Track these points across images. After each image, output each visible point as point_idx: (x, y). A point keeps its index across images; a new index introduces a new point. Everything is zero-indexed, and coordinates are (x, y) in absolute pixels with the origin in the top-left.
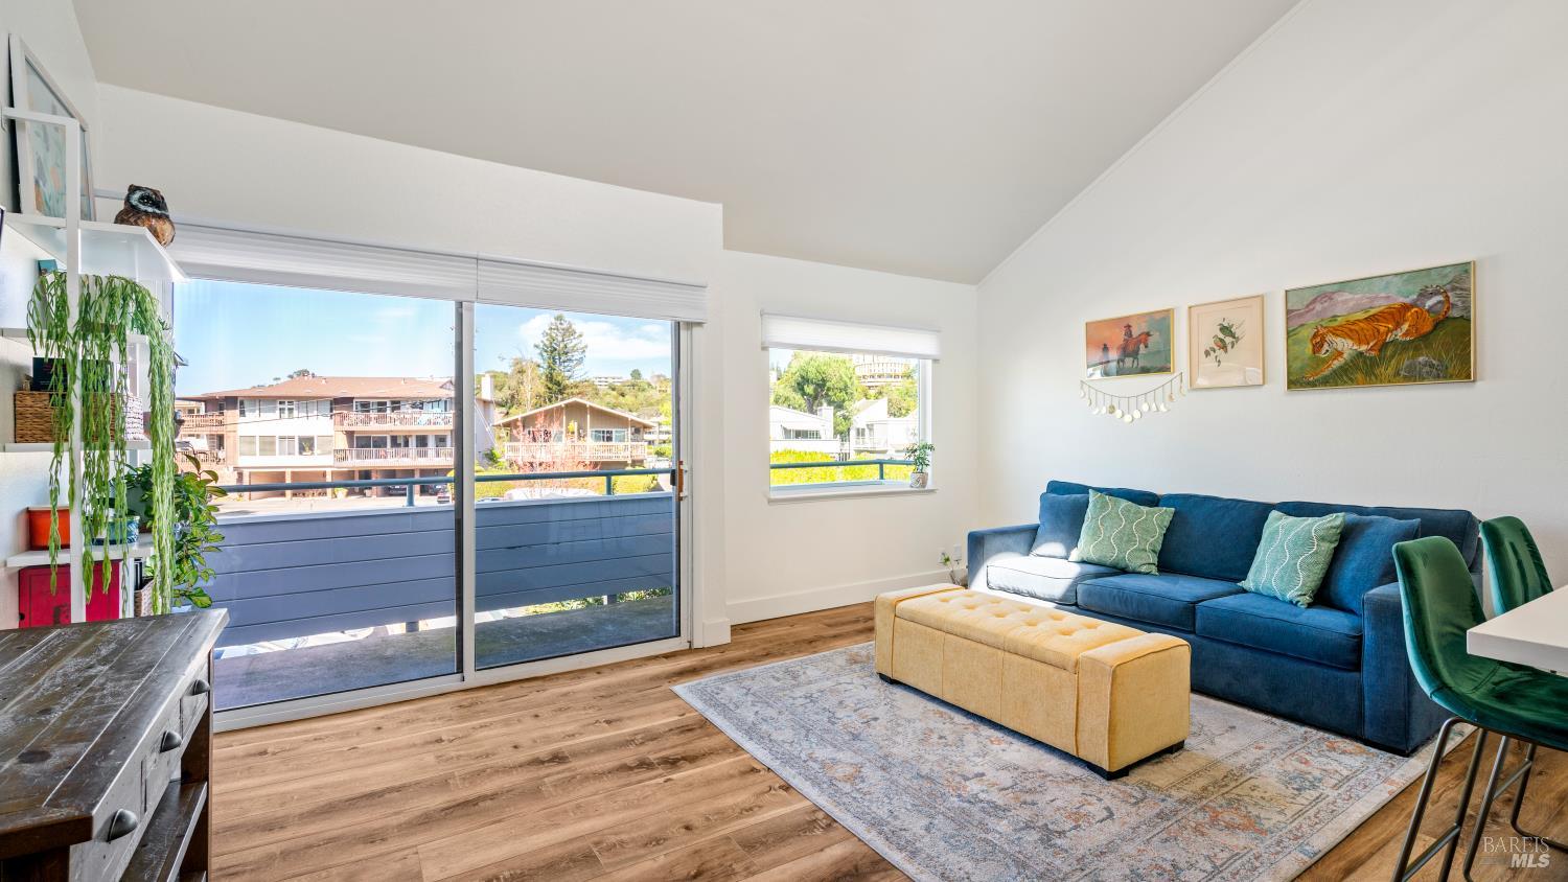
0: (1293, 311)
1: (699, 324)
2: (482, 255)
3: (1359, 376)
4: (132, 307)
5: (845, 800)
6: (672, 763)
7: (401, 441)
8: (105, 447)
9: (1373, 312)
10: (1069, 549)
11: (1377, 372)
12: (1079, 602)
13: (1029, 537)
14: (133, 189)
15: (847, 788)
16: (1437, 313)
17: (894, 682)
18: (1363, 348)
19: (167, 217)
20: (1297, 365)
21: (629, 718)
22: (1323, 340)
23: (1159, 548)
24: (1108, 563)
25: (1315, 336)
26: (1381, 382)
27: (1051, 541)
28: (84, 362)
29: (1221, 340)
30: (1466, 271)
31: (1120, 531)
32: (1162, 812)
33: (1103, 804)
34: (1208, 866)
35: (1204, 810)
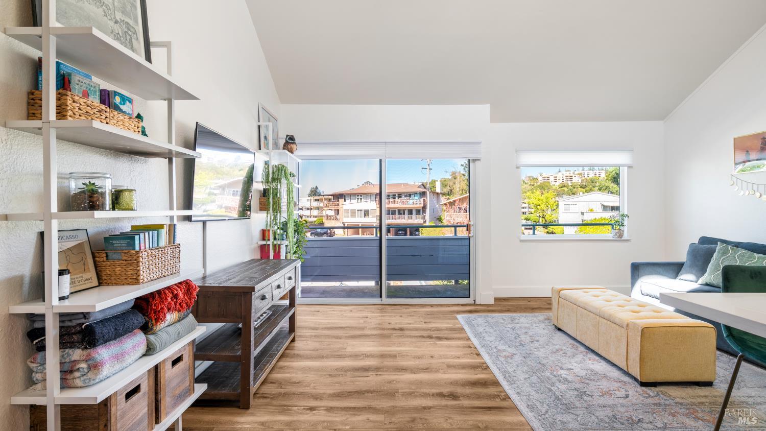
1: (479, 160)
2: (387, 141)
4: (283, 173)
5: (498, 362)
6: (440, 338)
7: (402, 212)
8: (277, 212)
10: (698, 278)
13: (675, 269)
14: (287, 136)
15: (502, 359)
17: (559, 329)
19: (295, 143)
21: (434, 323)
27: (689, 273)
28: (273, 189)
32: (659, 403)
33: (627, 393)
34: (660, 425)
35: (688, 409)
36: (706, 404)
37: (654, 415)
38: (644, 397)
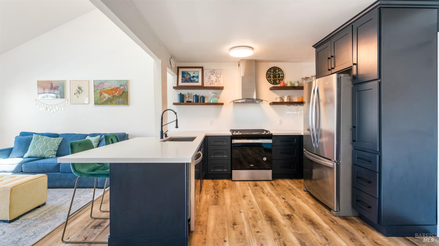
0: (95, 86)
3: (109, 103)
9: (112, 88)
10: (23, 155)
11: (112, 102)
12: (23, 170)
16: (123, 90)
18: (110, 96)
20: (96, 99)
22: (102, 94)
23: (57, 149)
24: (38, 156)
25: (100, 92)
26: (113, 105)
29: (78, 91)
30: (128, 82)
31: (43, 146)
32: (25, 225)
33: (3, 231)
34: (32, 234)
35: (41, 219)
36: (47, 213)
37: (26, 232)
38: (15, 227)
